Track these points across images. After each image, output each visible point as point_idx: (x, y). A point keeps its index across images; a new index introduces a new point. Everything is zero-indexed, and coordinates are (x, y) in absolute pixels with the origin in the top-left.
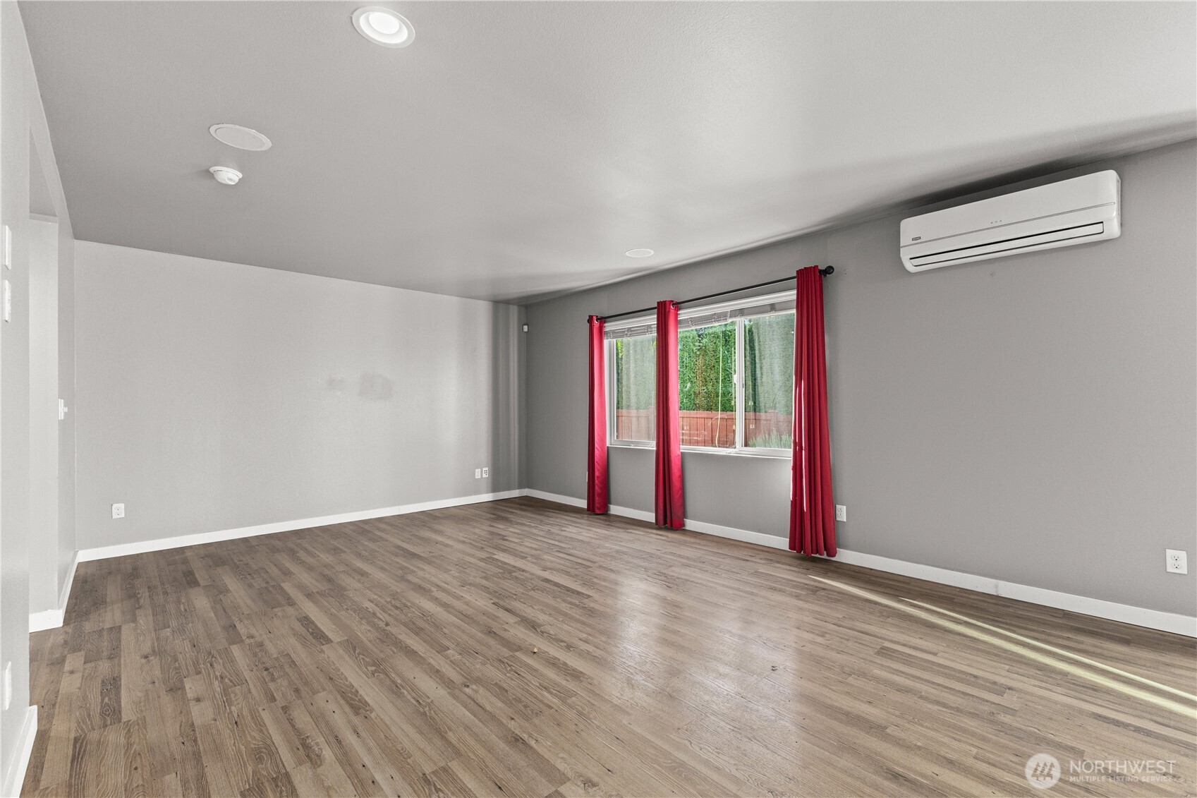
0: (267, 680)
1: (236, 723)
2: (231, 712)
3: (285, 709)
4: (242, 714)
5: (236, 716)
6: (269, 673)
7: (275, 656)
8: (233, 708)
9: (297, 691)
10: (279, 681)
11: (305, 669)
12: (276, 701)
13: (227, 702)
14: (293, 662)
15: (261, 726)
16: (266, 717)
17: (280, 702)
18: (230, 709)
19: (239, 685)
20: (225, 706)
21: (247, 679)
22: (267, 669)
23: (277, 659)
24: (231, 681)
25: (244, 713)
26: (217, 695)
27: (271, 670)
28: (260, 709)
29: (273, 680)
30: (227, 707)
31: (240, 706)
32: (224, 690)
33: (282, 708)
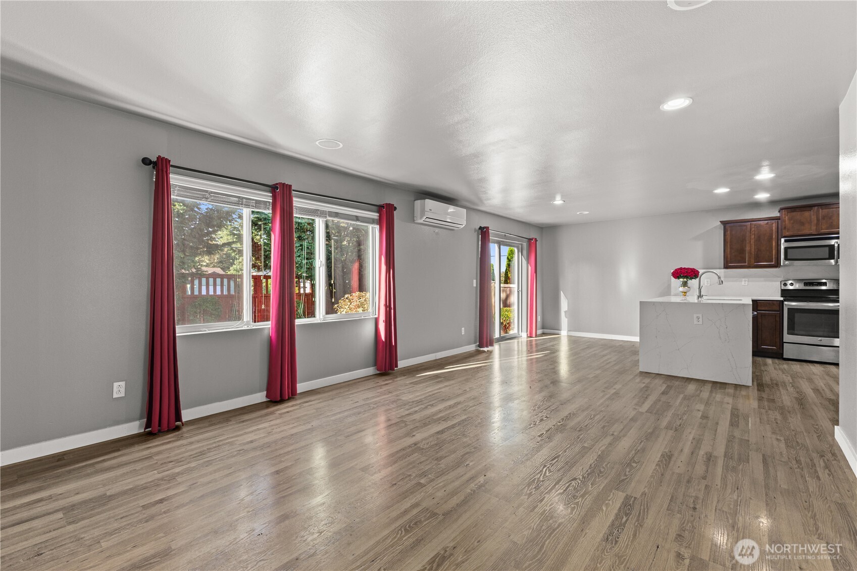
0: (700, 501)
1: (738, 489)
2: (738, 496)
3: (704, 478)
4: (731, 491)
5: (736, 492)
6: (695, 505)
7: (679, 515)
8: (735, 497)
9: (688, 482)
10: (694, 494)
11: (669, 490)
12: (706, 485)
13: (738, 504)
14: (671, 500)
15: (724, 479)
16: (718, 481)
17: (704, 483)
18: (738, 499)
19: (723, 511)
20: (740, 502)
21: (714, 511)
22: (695, 508)
23: (679, 512)
24: (727, 518)
25: (730, 490)
26: (743, 514)
27: (692, 506)
28: (719, 487)
29: (697, 498)
30: (739, 501)
31: (730, 496)
32: (736, 514)
33: (705, 479)
